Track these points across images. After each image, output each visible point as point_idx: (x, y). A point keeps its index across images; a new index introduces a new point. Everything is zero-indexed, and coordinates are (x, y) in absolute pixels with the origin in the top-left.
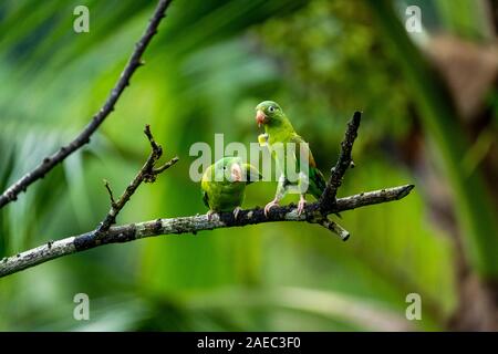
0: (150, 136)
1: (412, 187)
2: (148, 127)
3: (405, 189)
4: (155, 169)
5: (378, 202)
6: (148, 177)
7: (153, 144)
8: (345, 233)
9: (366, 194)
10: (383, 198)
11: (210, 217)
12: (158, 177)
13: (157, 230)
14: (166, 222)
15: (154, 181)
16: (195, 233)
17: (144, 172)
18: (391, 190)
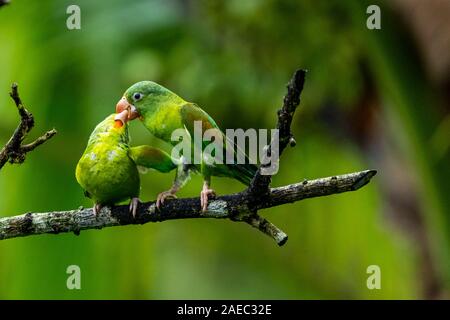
0: (18, 101)
1: (374, 173)
2: (15, 89)
3: (364, 176)
4: (23, 145)
5: (326, 194)
6: (14, 156)
7: (22, 112)
8: (282, 235)
9: (311, 182)
10: (334, 188)
11: (98, 212)
12: (28, 156)
13: (26, 228)
14: (39, 218)
15: (22, 161)
16: (77, 233)
17: (9, 149)
18: (345, 176)
